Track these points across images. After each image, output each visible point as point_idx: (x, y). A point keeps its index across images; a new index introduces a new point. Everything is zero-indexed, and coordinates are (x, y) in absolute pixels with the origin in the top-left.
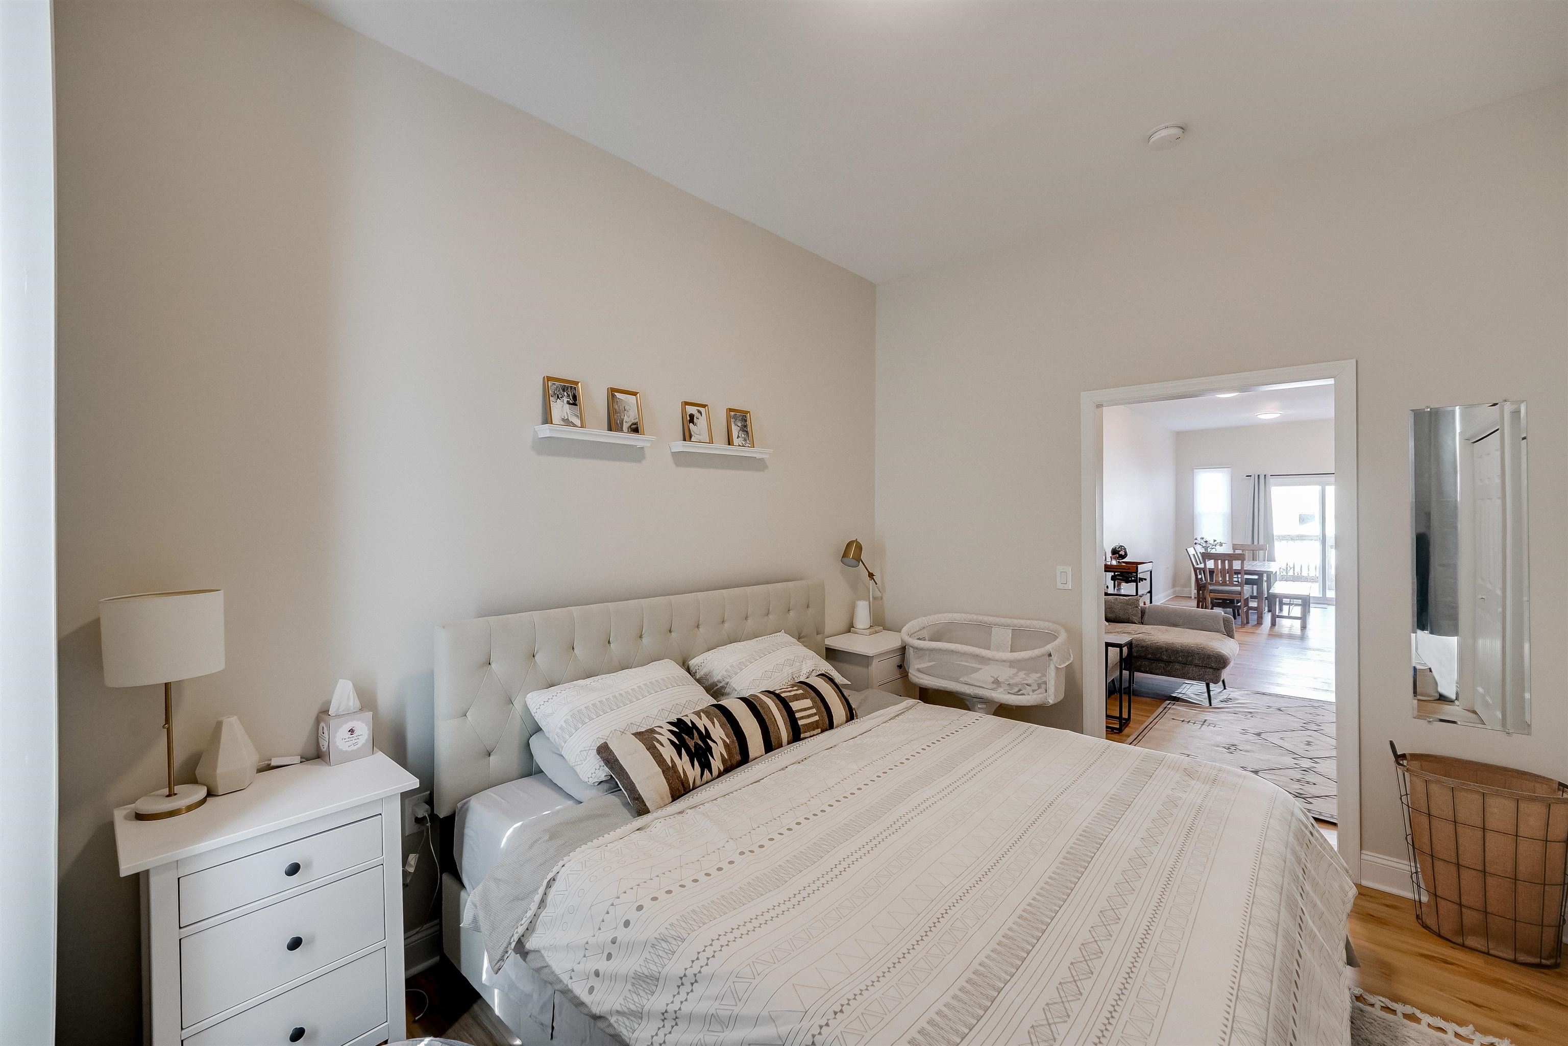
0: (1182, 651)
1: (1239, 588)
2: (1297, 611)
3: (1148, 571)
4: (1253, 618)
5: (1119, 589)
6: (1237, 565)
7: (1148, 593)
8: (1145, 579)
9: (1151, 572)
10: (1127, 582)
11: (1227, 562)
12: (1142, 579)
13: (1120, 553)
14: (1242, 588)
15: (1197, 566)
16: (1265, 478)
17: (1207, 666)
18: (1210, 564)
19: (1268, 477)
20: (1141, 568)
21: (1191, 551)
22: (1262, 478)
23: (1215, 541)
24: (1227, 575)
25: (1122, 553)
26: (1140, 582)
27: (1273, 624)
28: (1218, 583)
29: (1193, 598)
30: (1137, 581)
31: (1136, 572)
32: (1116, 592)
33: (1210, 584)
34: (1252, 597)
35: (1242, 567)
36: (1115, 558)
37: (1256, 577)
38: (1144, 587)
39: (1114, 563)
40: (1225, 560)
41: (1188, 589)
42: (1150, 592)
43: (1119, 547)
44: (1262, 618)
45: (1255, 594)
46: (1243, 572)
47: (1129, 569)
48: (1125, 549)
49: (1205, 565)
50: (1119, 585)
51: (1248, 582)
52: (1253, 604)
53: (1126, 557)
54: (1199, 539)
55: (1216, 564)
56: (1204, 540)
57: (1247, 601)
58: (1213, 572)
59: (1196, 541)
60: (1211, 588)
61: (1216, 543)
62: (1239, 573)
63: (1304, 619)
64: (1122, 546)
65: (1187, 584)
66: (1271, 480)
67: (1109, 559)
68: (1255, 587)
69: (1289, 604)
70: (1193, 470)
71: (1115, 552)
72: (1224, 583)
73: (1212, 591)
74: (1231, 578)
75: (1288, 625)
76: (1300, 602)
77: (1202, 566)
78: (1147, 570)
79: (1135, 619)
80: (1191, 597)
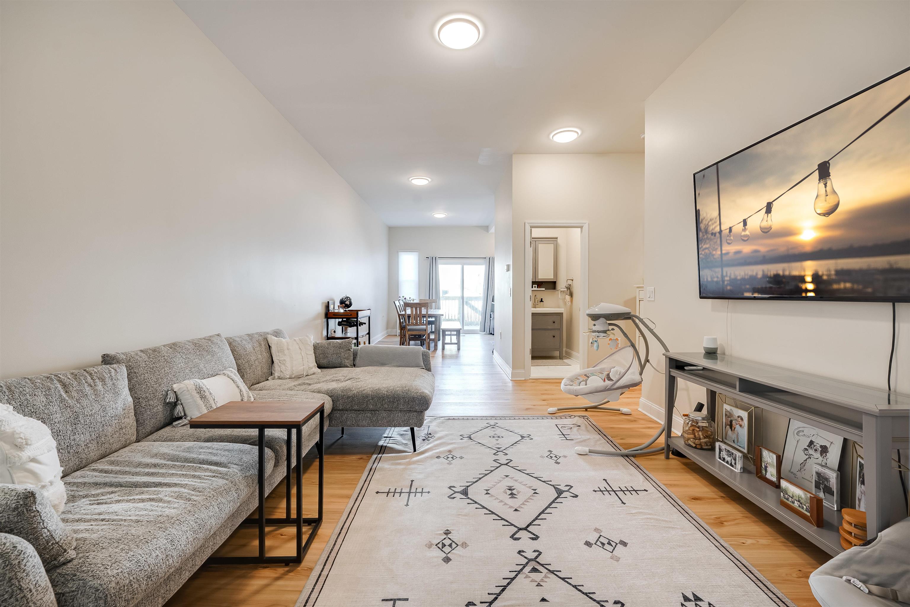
0: (388, 397)
1: (424, 327)
2: (454, 339)
3: (366, 317)
4: (432, 345)
5: (346, 333)
6: (424, 312)
7: (367, 334)
8: (365, 324)
9: (369, 317)
10: (350, 327)
11: (418, 308)
12: (361, 324)
13: (346, 303)
14: (427, 327)
15: (401, 313)
16: (435, 259)
17: (412, 410)
18: (409, 311)
19: (437, 259)
20: (360, 314)
21: (397, 303)
22: (434, 259)
23: (410, 298)
24: (418, 318)
25: (348, 303)
26: (360, 326)
27: (443, 349)
28: (413, 324)
29: (398, 335)
30: (357, 324)
31: (357, 318)
32: (343, 336)
33: (409, 325)
34: (432, 332)
35: (427, 312)
36: (342, 307)
37: (433, 319)
38: (363, 330)
39: (342, 311)
40: (417, 308)
41: (395, 330)
42: (369, 334)
43: (345, 298)
44: (437, 346)
45: (433, 330)
46: (427, 316)
47: (351, 315)
48: (350, 299)
49: (405, 312)
50: (346, 329)
51: (430, 323)
52: (432, 337)
53: (351, 305)
54: (401, 297)
55: (412, 311)
56: (404, 298)
57: (429, 335)
58: (410, 317)
59: (400, 298)
60: (409, 327)
61: (410, 299)
62: (425, 317)
63: (458, 344)
64: (347, 297)
65: (394, 327)
66: (439, 261)
67: (336, 307)
68: (433, 326)
69: (450, 335)
70: (398, 252)
71: (342, 302)
72: (416, 324)
73: (409, 330)
74: (420, 320)
75: (451, 349)
76: (455, 333)
77: (404, 313)
78: (366, 315)
79: (347, 362)
80: (396, 335)
